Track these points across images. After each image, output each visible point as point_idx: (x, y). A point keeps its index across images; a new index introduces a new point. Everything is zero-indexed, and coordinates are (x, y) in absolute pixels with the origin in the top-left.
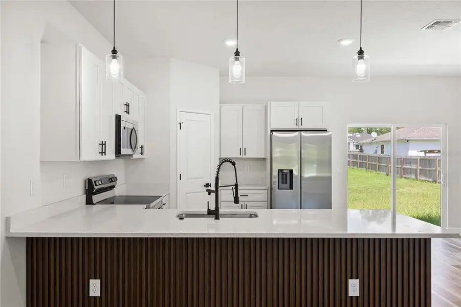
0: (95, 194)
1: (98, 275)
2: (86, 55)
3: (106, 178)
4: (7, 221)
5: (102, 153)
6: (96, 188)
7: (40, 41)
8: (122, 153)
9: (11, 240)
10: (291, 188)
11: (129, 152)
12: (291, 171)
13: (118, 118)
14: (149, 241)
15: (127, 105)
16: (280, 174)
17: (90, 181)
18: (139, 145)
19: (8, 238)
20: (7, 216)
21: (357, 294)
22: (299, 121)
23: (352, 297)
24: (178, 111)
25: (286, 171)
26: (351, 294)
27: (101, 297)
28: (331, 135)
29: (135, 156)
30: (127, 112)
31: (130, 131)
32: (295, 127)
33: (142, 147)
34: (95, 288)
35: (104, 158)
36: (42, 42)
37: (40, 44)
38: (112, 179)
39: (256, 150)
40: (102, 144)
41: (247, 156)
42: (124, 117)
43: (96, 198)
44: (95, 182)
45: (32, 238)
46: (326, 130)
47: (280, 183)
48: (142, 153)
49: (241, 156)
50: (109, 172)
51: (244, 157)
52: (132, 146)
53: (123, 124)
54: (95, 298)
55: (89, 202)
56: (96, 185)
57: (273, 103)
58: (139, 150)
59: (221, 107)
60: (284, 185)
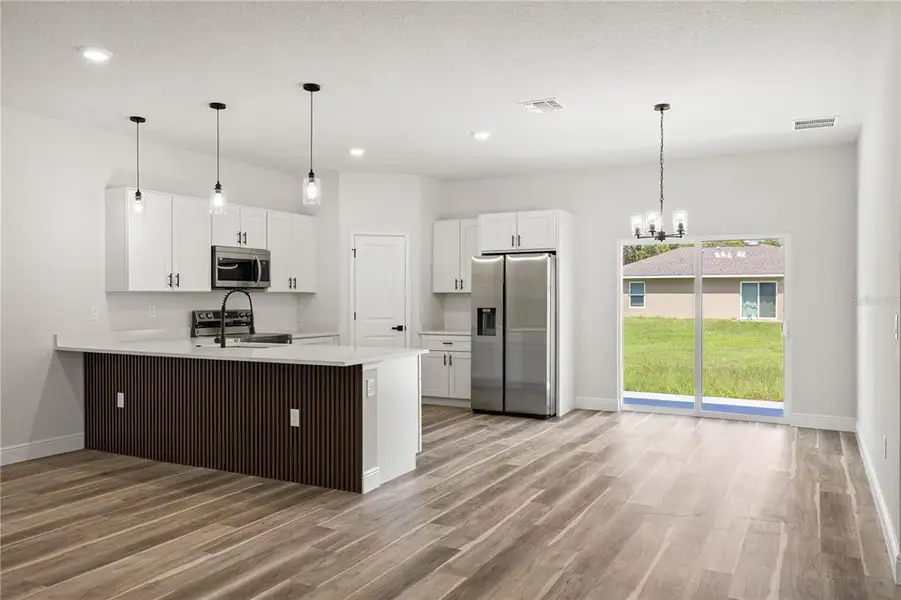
5: (171, 285)
6: (199, 321)
7: (104, 188)
8: (217, 285)
12: (493, 310)
15: (241, 234)
17: (194, 313)
19: (56, 350)
20: (56, 333)
22: (516, 240)
23: (293, 427)
24: (352, 235)
25: (487, 311)
27: (124, 409)
29: (273, 290)
32: (510, 248)
33: (293, 280)
44: (199, 315)
46: (554, 252)
48: (292, 286)
49: (458, 291)
51: (461, 292)
53: (222, 255)
54: (121, 408)
56: (201, 318)
59: (433, 225)
60: (488, 330)
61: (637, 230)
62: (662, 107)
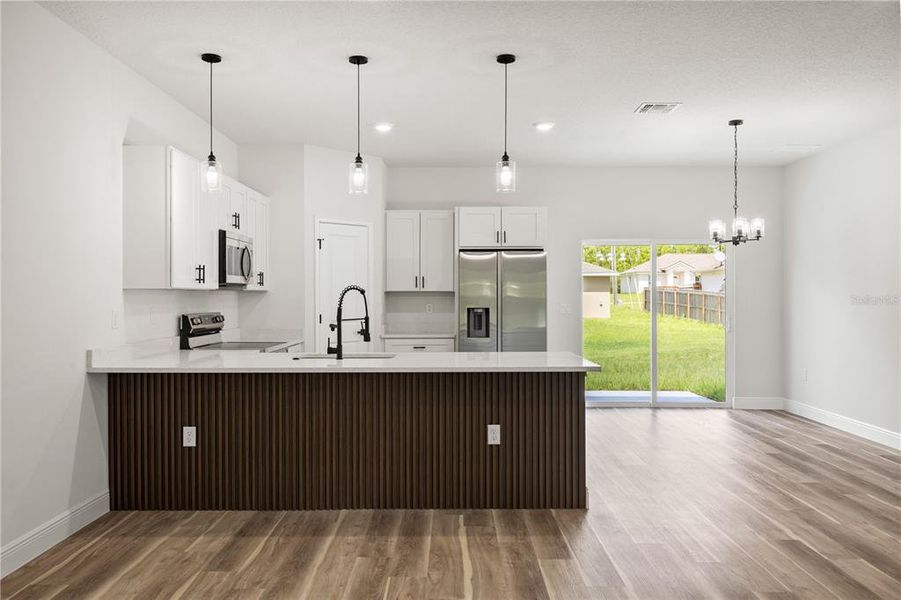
0: (193, 335)
1: (193, 422)
2: (178, 159)
3: (208, 316)
4: (89, 354)
5: (199, 280)
6: (193, 327)
7: (121, 143)
8: (227, 281)
9: (93, 376)
10: (487, 336)
11: (238, 279)
12: (487, 311)
13: (222, 235)
14: (253, 377)
15: (236, 216)
16: (472, 315)
17: (185, 318)
18: (255, 270)
19: (88, 373)
20: (89, 349)
21: (497, 441)
22: (501, 236)
23: (491, 446)
24: (317, 221)
25: (480, 311)
26: (491, 441)
27: (196, 448)
28: (545, 257)
29: (250, 287)
30: (237, 226)
31: (240, 252)
32: (494, 244)
33: (261, 275)
34: (189, 437)
35: (202, 286)
36: (124, 144)
37: (121, 148)
38: (217, 319)
39: (439, 279)
40: (200, 269)
41: (425, 290)
42: (231, 232)
43: (193, 341)
44: (192, 320)
45: (115, 375)
46: (542, 250)
47: (472, 329)
48: (261, 283)
49: (418, 289)
50: (213, 308)
51: (422, 290)
52: (245, 272)
53: (229, 242)
54: (190, 448)
55: (184, 346)
56: (194, 324)
57: (462, 209)
58: (255, 279)
59: (386, 214)
60: (477, 331)
61: (715, 235)
62: (736, 123)
